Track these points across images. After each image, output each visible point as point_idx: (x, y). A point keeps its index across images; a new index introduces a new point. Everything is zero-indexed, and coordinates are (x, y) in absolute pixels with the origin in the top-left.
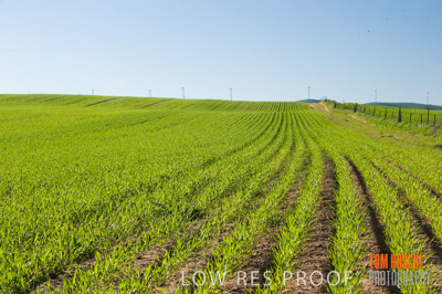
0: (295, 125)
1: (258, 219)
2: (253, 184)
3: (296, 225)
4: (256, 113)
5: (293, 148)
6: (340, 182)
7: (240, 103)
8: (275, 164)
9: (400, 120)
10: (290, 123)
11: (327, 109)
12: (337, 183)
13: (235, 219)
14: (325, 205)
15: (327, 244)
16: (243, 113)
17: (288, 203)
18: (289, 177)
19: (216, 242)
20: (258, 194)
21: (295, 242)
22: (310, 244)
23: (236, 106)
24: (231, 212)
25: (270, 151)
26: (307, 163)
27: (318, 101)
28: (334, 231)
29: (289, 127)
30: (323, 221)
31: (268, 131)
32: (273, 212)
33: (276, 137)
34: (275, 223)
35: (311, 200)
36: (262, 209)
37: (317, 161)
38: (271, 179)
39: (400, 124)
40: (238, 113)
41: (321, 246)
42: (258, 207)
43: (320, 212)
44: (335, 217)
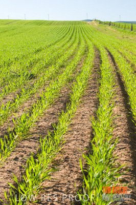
0: (80, 32)
1: (62, 79)
2: (60, 61)
3: (81, 81)
4: (61, 26)
5: (79, 43)
6: (102, 60)
7: (53, 21)
8: (71, 51)
9: (132, 30)
10: (78, 31)
11: (96, 24)
12: (101, 61)
13: (51, 79)
14: (95, 71)
15: (96, 91)
16: (54, 26)
17: (77, 71)
18: (77, 58)
19: (42, 90)
20: (62, 66)
21: (80, 90)
22: (88, 91)
23: (51, 23)
24: (49, 76)
25: (68, 45)
26: (86, 50)
27: (91, 21)
28: (100, 84)
29: (77, 33)
30: (94, 79)
31: (67, 35)
32: (70, 75)
33: (71, 38)
34: (70, 81)
35: (89, 69)
36: (64, 73)
37: (91, 50)
38: (68, 59)
39: (132, 32)
40: (52, 27)
41: (93, 91)
42: (62, 72)
43: (93, 75)
44: (100, 77)
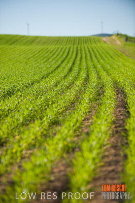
0: (89, 58)
1: (55, 147)
2: (50, 114)
3: (91, 150)
4: (51, 47)
5: (87, 79)
6: (131, 110)
7: (37, 37)
8: (70, 95)
10: (84, 56)
11: (119, 42)
12: (128, 112)
13: (34, 146)
14: (117, 132)
15: (120, 169)
16: (39, 47)
17: (83, 131)
18: (83, 107)
19: (16, 168)
20: (55, 123)
21: (90, 166)
22: (104, 169)
23: (33, 40)
24: (30, 140)
25: (65, 83)
26: (100, 93)
27: (110, 35)
28: (126, 157)
29: (84, 60)
30: (115, 147)
31: (63, 65)
32: (69, 139)
33: (70, 70)
34: (70, 150)
35: (104, 128)
36: (58, 136)
37: (109, 92)
38: (67, 109)
41: (113, 171)
42: (55, 134)
43: (112, 139)
44: (127, 143)
